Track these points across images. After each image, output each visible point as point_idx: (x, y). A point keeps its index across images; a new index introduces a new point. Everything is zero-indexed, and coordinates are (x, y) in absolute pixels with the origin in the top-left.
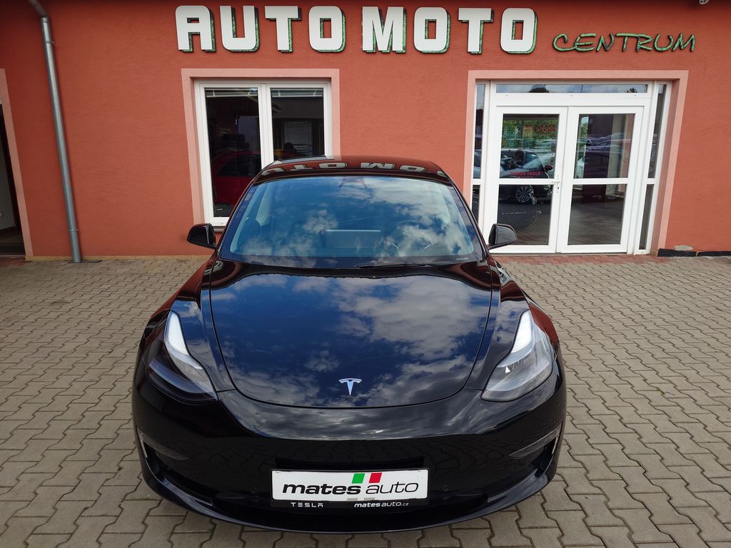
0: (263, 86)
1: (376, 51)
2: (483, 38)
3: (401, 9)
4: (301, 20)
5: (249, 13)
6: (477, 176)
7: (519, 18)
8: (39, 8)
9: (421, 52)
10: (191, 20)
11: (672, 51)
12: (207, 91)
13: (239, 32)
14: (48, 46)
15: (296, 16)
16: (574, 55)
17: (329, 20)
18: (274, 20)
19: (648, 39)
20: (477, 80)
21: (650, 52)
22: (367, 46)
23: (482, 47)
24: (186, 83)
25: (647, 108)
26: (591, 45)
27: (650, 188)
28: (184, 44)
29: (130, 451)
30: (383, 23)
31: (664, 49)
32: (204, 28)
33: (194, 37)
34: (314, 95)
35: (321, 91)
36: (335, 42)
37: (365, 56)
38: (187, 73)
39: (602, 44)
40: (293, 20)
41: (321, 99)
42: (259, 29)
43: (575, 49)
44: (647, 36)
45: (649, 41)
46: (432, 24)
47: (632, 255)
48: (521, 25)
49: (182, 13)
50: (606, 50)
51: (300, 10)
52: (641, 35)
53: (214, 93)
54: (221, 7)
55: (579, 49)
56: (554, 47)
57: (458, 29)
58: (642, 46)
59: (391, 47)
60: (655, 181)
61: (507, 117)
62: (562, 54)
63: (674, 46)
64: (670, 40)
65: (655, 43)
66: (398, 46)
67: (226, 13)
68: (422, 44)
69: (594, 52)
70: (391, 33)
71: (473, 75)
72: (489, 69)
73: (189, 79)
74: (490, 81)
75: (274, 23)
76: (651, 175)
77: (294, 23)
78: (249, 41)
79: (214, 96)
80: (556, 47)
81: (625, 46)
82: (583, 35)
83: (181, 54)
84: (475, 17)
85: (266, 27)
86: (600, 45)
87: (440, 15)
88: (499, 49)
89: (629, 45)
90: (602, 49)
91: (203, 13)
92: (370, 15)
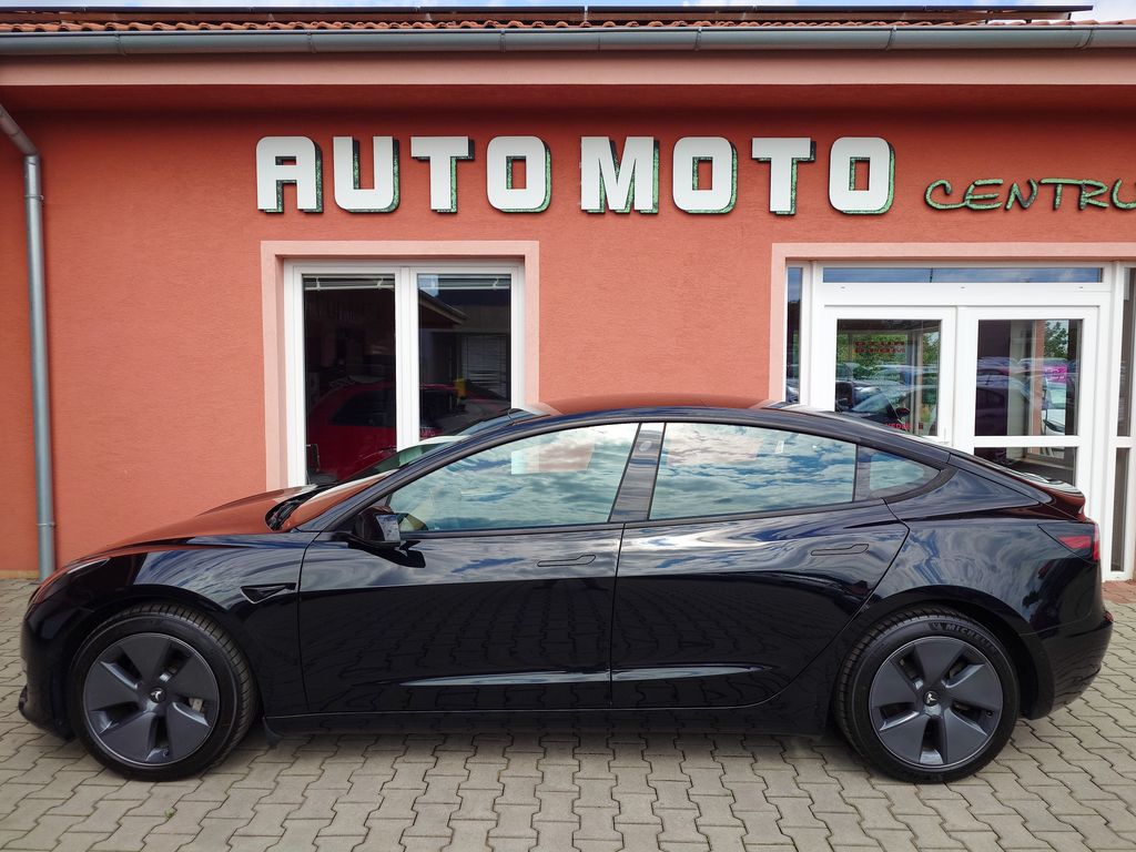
0: (405, 272)
1: (605, 211)
2: (796, 188)
3: (650, 141)
4: (473, 160)
5: (383, 148)
7: (861, 155)
8: (21, 140)
9: (685, 213)
10: (282, 161)
12: (307, 280)
13: (363, 180)
14: (33, 205)
15: (464, 152)
16: (964, 215)
17: (523, 160)
18: (427, 160)
19: (1099, 188)
20: (787, 259)
21: (1107, 211)
22: (590, 201)
23: (794, 202)
24: (268, 265)
25: (1105, 310)
26: (994, 199)
27: (1122, 454)
28: (267, 199)
30: (618, 164)
31: (1133, 205)
32: (305, 174)
33: (286, 188)
34: (495, 287)
35: (507, 279)
36: (533, 195)
37: (584, 218)
38: (270, 249)
39: (1016, 198)
40: (459, 160)
41: (508, 292)
42: (399, 175)
43: (966, 207)
44: (1098, 184)
45: (1101, 191)
46: (705, 166)
48: (864, 166)
49: (268, 149)
50: (1023, 208)
51: (471, 144)
52: (1086, 182)
53: (318, 283)
54: (335, 139)
55: (974, 206)
56: (931, 206)
57: (753, 173)
58: (1091, 201)
59: (633, 204)
60: (1132, 442)
61: (844, 326)
62: (944, 216)
65: (1115, 195)
66: (645, 202)
67: (343, 148)
68: (687, 196)
69: (1001, 211)
70: (633, 180)
71: (781, 251)
72: (809, 240)
73: (274, 258)
74: (811, 261)
75: (425, 165)
76: (1123, 431)
77: (460, 164)
78: (381, 195)
79: (318, 287)
80: (931, 203)
81: (1058, 200)
82: (979, 182)
83: (263, 216)
84: (782, 153)
85: (412, 171)
86: (1012, 198)
87: (719, 151)
88: (827, 206)
89: (1066, 199)
90: (1016, 204)
91: (303, 148)
92: (595, 151)
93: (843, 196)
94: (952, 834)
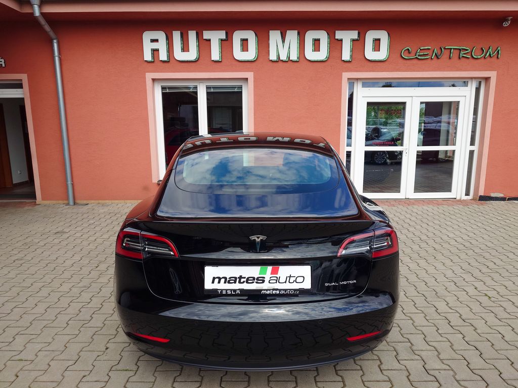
0: (201, 84)
1: (279, 60)
2: (352, 51)
3: (296, 32)
4: (227, 40)
5: (192, 35)
6: (349, 145)
7: (377, 37)
8: (52, 34)
9: (309, 61)
10: (153, 41)
11: (485, 58)
12: (163, 88)
13: (185, 48)
14: (57, 59)
15: (224, 37)
16: (415, 61)
17: (247, 40)
18: (210, 40)
19: (467, 50)
20: (348, 79)
21: (470, 59)
22: (273, 56)
23: (351, 56)
24: (149, 82)
25: (468, 97)
26: (427, 54)
27: (472, 153)
28: (148, 56)
29: (114, 336)
30: (283, 41)
31: (479, 57)
32: (162, 46)
33: (155, 52)
34: (236, 90)
35: (241, 87)
36: (251, 54)
37: (271, 63)
38: (149, 76)
39: (436, 54)
40: (222, 40)
41: (241, 92)
42: (199, 46)
43: (416, 58)
44: (467, 48)
45: (468, 51)
46: (317, 42)
47: (460, 200)
48: (378, 42)
49: (147, 36)
50: (438, 58)
51: (227, 34)
52: (462, 48)
53: (167, 89)
54: (173, 32)
55: (419, 57)
56: (402, 56)
57: (335, 45)
58: (464, 55)
59: (289, 58)
60: (475, 148)
61: (369, 104)
62: (408, 62)
63: (486, 55)
64: (483, 51)
65: (473, 53)
66: (294, 57)
67: (177, 35)
68: (310, 55)
69: (430, 59)
70: (289, 48)
71: (346, 75)
72: (357, 71)
73: (151, 80)
74: (357, 79)
75: (209, 42)
76: (472, 143)
77: (222, 42)
78: (192, 55)
79: (168, 91)
80: (403, 56)
81: (451, 55)
82: (422, 48)
83: (146, 63)
84: (347, 37)
85: (204, 45)
86: (434, 54)
87: (323, 36)
88: (364, 58)
89: (455, 54)
90: (436, 57)
91: (161, 36)
92: (275, 36)
93: (370, 54)
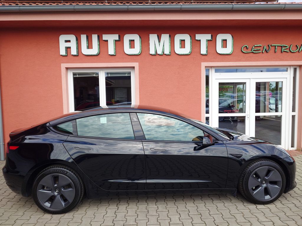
0: (101, 72)
1: (156, 54)
2: (207, 47)
3: (168, 35)
4: (120, 41)
5: (95, 38)
6: (207, 112)
7: (225, 38)
9: (178, 54)
10: (66, 41)
11: (299, 52)
12: (74, 74)
13: (90, 46)
15: (117, 39)
16: (252, 54)
17: (134, 41)
18: (107, 41)
19: (287, 47)
20: (205, 67)
21: (289, 53)
22: (152, 52)
23: (207, 51)
24: (63, 70)
25: (288, 79)
26: (259, 50)
27: (293, 117)
28: (63, 52)
30: (159, 41)
31: (295, 51)
32: (73, 45)
33: (68, 49)
34: (126, 75)
35: (130, 73)
36: (137, 50)
37: (151, 56)
38: (64, 66)
39: (265, 50)
40: (116, 41)
41: (130, 77)
42: (99, 45)
43: (252, 52)
44: (286, 46)
45: (287, 48)
46: (183, 42)
47: (288, 150)
48: (225, 41)
49: (63, 38)
50: (267, 52)
51: (119, 36)
52: (283, 45)
53: (77, 75)
54: (81, 35)
55: (254, 52)
57: (196, 43)
58: (284, 50)
59: (164, 52)
60: (296, 113)
61: (221, 84)
62: (246, 55)
63: (299, 50)
64: (297, 47)
65: (291, 49)
66: (167, 52)
67: (84, 38)
68: (178, 50)
69: (262, 53)
70: (164, 46)
71: (204, 64)
72: (211, 61)
73: (65, 68)
74: (211, 67)
76: (294, 110)
77: (116, 42)
78: (95, 50)
79: (77, 76)
80: (243, 51)
81: (276, 50)
82: (255, 46)
83: (61, 57)
84: (204, 38)
85: (103, 44)
86: (264, 50)
87: (187, 38)
88: (216, 52)
89: (278, 50)
90: (265, 52)
91: (72, 38)
92: (153, 38)
93: (220, 50)
94: (261, 223)
